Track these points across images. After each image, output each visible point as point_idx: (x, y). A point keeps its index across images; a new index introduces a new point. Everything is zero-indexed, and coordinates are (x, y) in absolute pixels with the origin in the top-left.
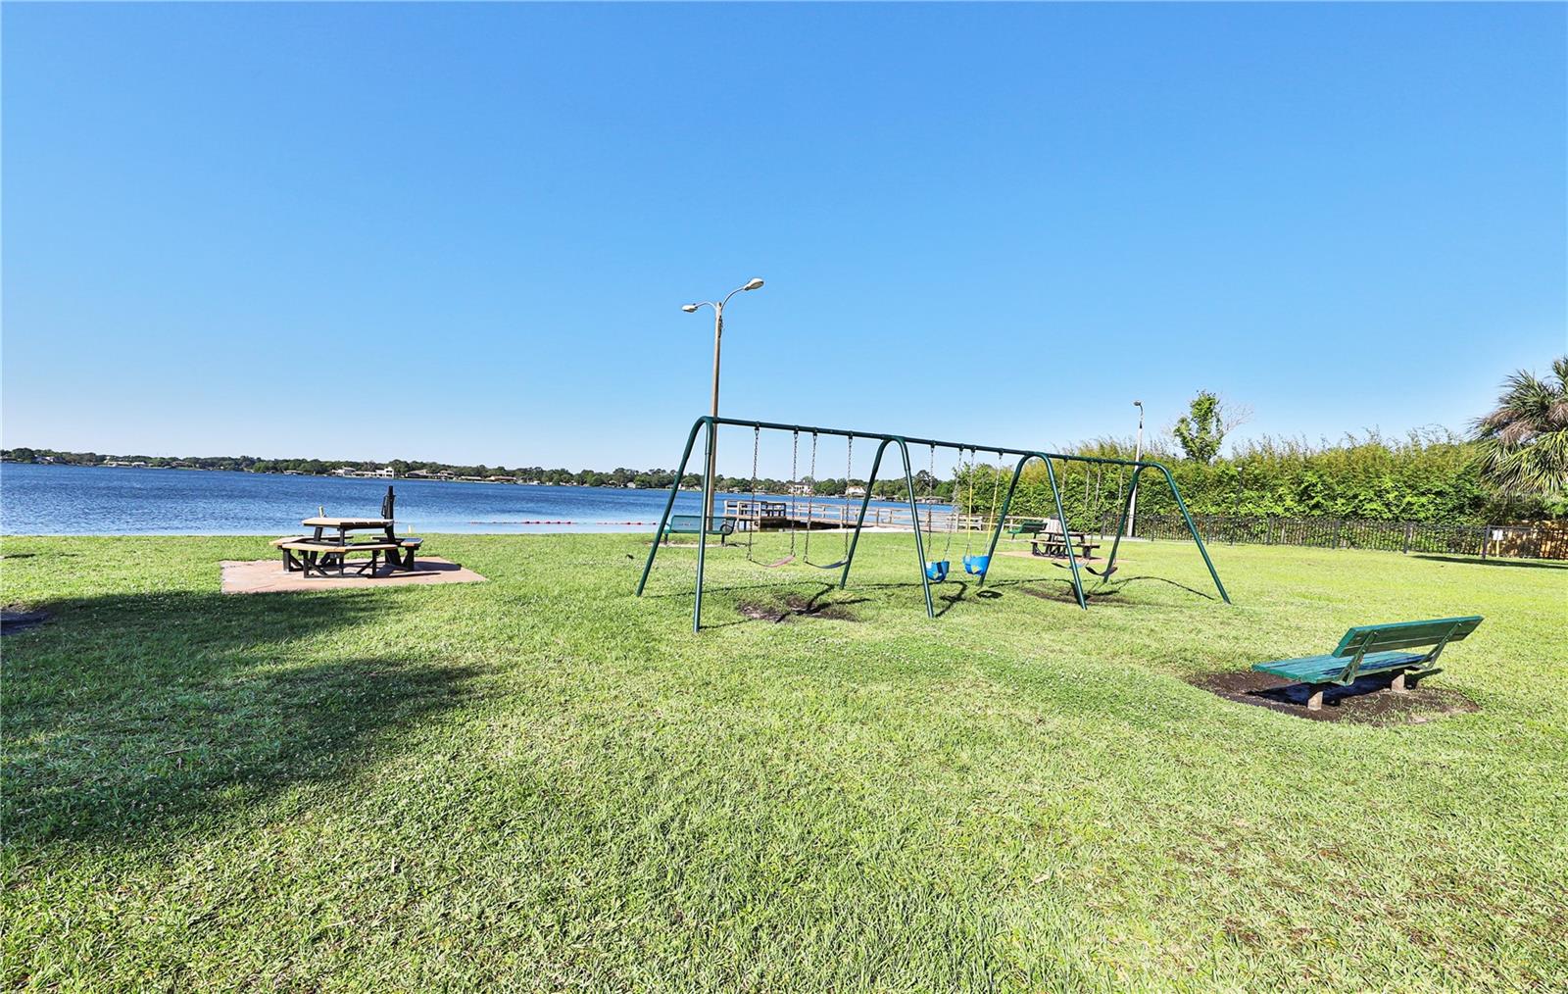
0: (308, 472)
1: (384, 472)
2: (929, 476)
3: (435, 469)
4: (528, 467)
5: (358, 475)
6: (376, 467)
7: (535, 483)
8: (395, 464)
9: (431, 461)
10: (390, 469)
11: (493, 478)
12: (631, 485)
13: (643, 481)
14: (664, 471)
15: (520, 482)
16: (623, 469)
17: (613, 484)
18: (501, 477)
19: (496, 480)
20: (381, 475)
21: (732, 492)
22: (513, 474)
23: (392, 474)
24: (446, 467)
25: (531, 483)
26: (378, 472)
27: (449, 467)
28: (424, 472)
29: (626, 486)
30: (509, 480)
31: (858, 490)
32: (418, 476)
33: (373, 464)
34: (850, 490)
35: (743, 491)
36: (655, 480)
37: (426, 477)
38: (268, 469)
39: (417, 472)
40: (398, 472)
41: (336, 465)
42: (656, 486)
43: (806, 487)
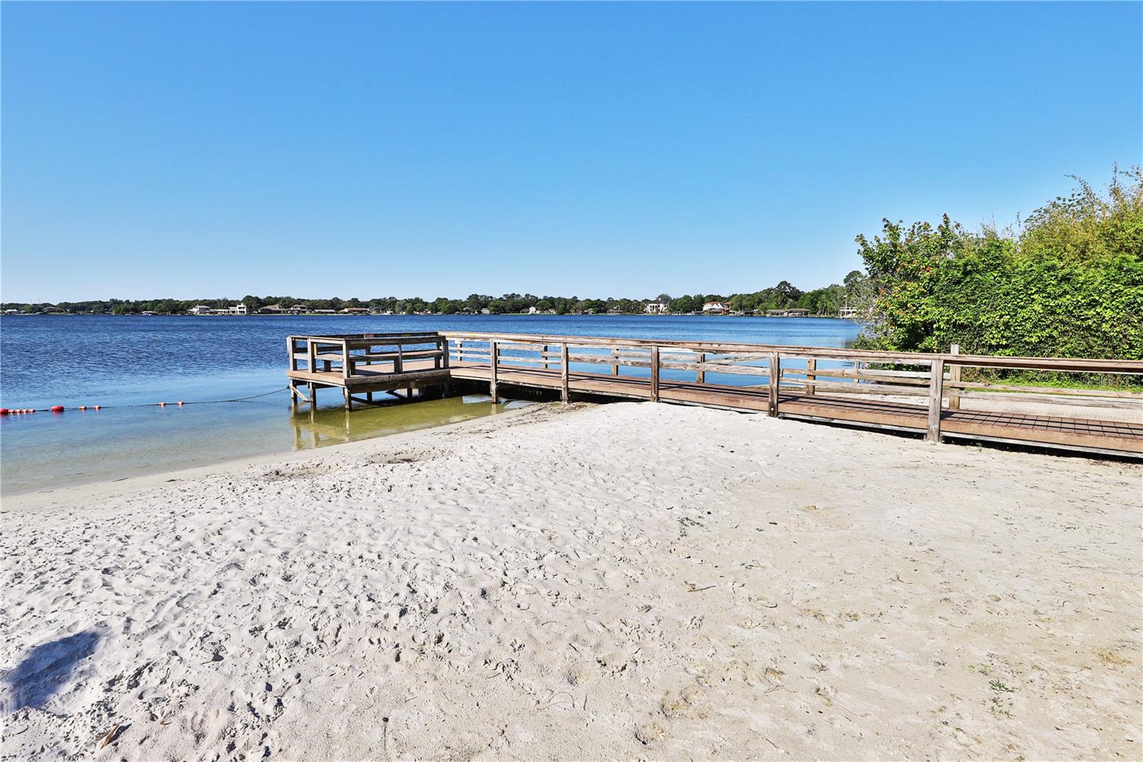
0: (163, 311)
1: (237, 309)
2: (790, 287)
3: (287, 303)
4: (382, 297)
5: (212, 313)
6: (228, 304)
7: (388, 313)
8: (248, 300)
9: (285, 295)
10: (242, 305)
11: (346, 310)
12: (485, 311)
13: (496, 307)
14: (519, 295)
15: (374, 313)
16: (476, 296)
17: (467, 311)
18: (355, 309)
19: (350, 312)
20: (234, 312)
21: (587, 313)
22: (366, 305)
23: (245, 310)
24: (300, 301)
25: (385, 314)
26: (232, 309)
27: (303, 300)
28: (276, 307)
29: (480, 312)
30: (361, 312)
31: (715, 306)
32: (270, 312)
33: (227, 301)
34: (707, 307)
35: (598, 312)
36: (509, 304)
37: (279, 312)
38: (127, 310)
39: (269, 307)
40: (250, 309)
41: (191, 304)
42: (511, 311)
43: (662, 305)
